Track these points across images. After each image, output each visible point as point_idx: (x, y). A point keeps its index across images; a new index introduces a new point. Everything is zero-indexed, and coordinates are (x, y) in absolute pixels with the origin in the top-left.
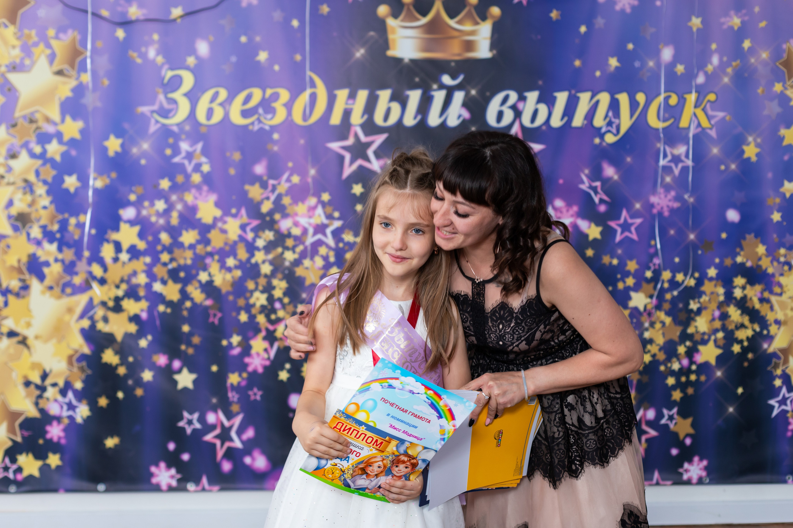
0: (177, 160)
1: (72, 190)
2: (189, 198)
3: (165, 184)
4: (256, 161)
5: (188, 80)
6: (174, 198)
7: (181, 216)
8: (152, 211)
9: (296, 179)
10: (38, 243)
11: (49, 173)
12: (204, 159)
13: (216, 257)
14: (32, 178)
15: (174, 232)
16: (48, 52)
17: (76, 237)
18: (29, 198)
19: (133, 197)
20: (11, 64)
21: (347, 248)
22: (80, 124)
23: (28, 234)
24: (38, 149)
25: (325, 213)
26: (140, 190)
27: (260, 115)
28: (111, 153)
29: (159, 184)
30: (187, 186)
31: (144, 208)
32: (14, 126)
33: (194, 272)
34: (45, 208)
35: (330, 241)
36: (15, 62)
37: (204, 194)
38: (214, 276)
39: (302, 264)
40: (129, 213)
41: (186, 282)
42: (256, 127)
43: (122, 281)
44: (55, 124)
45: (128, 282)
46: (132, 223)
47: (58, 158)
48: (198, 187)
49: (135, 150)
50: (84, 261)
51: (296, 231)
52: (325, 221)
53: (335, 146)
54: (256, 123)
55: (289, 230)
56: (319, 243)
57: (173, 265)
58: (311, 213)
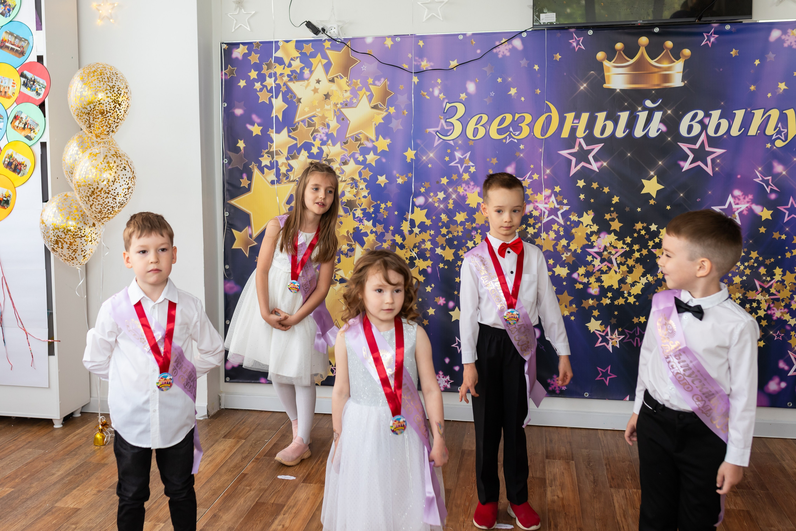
0: (452, 164)
1: (383, 185)
2: (461, 190)
3: (444, 181)
4: (508, 164)
5: (461, 109)
6: (451, 190)
7: (455, 202)
8: (436, 199)
9: (536, 177)
10: (361, 221)
11: (368, 174)
12: (471, 164)
13: (479, 231)
14: (357, 177)
15: (451, 214)
16: (368, 93)
17: (385, 217)
18: (354, 191)
19: (423, 190)
20: (343, 101)
21: (572, 225)
22: (388, 141)
23: (354, 215)
24: (361, 158)
25: (557, 200)
26: (427, 185)
27: (511, 132)
28: (409, 160)
29: (441, 181)
30: (459, 182)
31: (430, 197)
32: (345, 143)
33: (464, 241)
34: (365, 197)
35: (561, 221)
36: (347, 101)
37: (471, 187)
38: (478, 243)
39: (541, 236)
40: (420, 200)
41: (458, 248)
42: (508, 141)
43: (415, 246)
44: (373, 141)
45: (419, 247)
46: (422, 207)
47: (374, 164)
48: (467, 183)
49: (424, 158)
50: (390, 232)
51: (536, 213)
52: (557, 206)
53: (564, 153)
54: (508, 137)
55: (530, 212)
56: (553, 221)
57: (450, 236)
58: (546, 201)
